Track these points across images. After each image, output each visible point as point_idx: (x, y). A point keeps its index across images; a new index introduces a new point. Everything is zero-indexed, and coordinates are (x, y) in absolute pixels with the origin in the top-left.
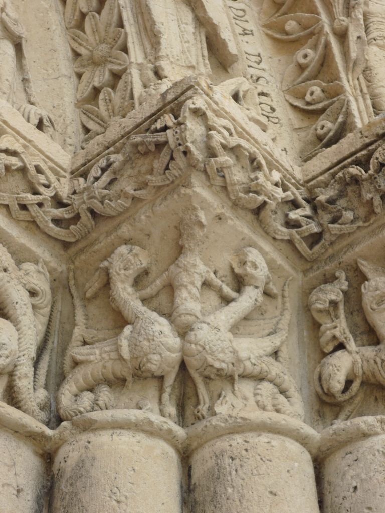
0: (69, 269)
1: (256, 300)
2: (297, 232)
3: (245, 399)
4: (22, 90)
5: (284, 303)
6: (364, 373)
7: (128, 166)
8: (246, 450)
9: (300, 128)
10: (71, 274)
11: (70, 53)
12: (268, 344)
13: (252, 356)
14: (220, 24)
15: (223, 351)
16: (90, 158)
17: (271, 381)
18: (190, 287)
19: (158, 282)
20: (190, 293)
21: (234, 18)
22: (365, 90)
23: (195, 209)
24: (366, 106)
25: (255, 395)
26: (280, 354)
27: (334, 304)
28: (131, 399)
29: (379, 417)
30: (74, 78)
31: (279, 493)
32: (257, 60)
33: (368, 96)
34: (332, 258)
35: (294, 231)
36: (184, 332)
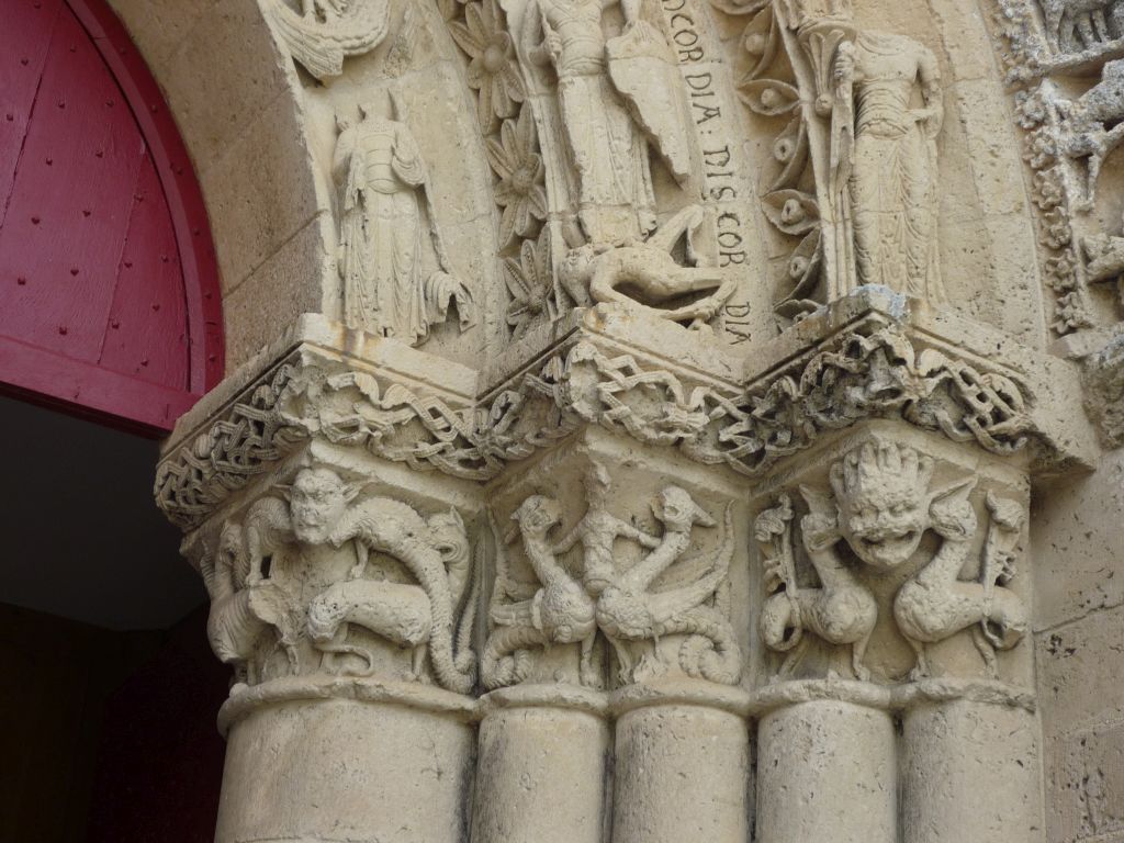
0: (486, 508)
1: (679, 548)
2: (731, 454)
3: (667, 662)
4: (431, 248)
5: (726, 530)
6: (803, 624)
7: (528, 405)
8: (660, 726)
9: (777, 257)
10: (490, 513)
11: (489, 175)
12: (698, 591)
13: (674, 613)
14: (662, 134)
15: (636, 617)
16: (493, 385)
17: (702, 634)
18: (599, 548)
19: (569, 539)
20: (599, 555)
21: (693, 95)
22: (847, 215)
23: (594, 466)
24: (846, 239)
25: (680, 655)
26: (718, 595)
27: (777, 537)
28: (549, 667)
29: (807, 682)
30: (496, 213)
31: (688, 774)
32: (723, 160)
33: (849, 224)
34: (776, 477)
35: (727, 454)
36: (596, 596)
